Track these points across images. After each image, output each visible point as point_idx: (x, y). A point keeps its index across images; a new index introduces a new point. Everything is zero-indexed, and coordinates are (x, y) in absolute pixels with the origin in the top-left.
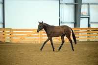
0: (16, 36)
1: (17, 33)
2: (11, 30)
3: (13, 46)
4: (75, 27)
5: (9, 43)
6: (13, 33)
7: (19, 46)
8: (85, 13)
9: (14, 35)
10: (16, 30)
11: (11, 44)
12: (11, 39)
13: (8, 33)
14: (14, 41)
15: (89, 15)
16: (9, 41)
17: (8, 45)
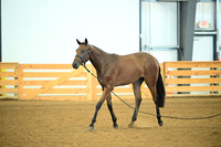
0: (31, 83)
1: (33, 75)
2: (17, 66)
3: (22, 107)
4: (179, 59)
5: (11, 99)
6: (23, 75)
7: (37, 108)
8: (204, 23)
9: (25, 79)
10: (31, 66)
11: (17, 103)
12: (16, 90)
13: (10, 75)
14: (24, 96)
15: (216, 30)
16: (11, 96)
17: (10, 106)
